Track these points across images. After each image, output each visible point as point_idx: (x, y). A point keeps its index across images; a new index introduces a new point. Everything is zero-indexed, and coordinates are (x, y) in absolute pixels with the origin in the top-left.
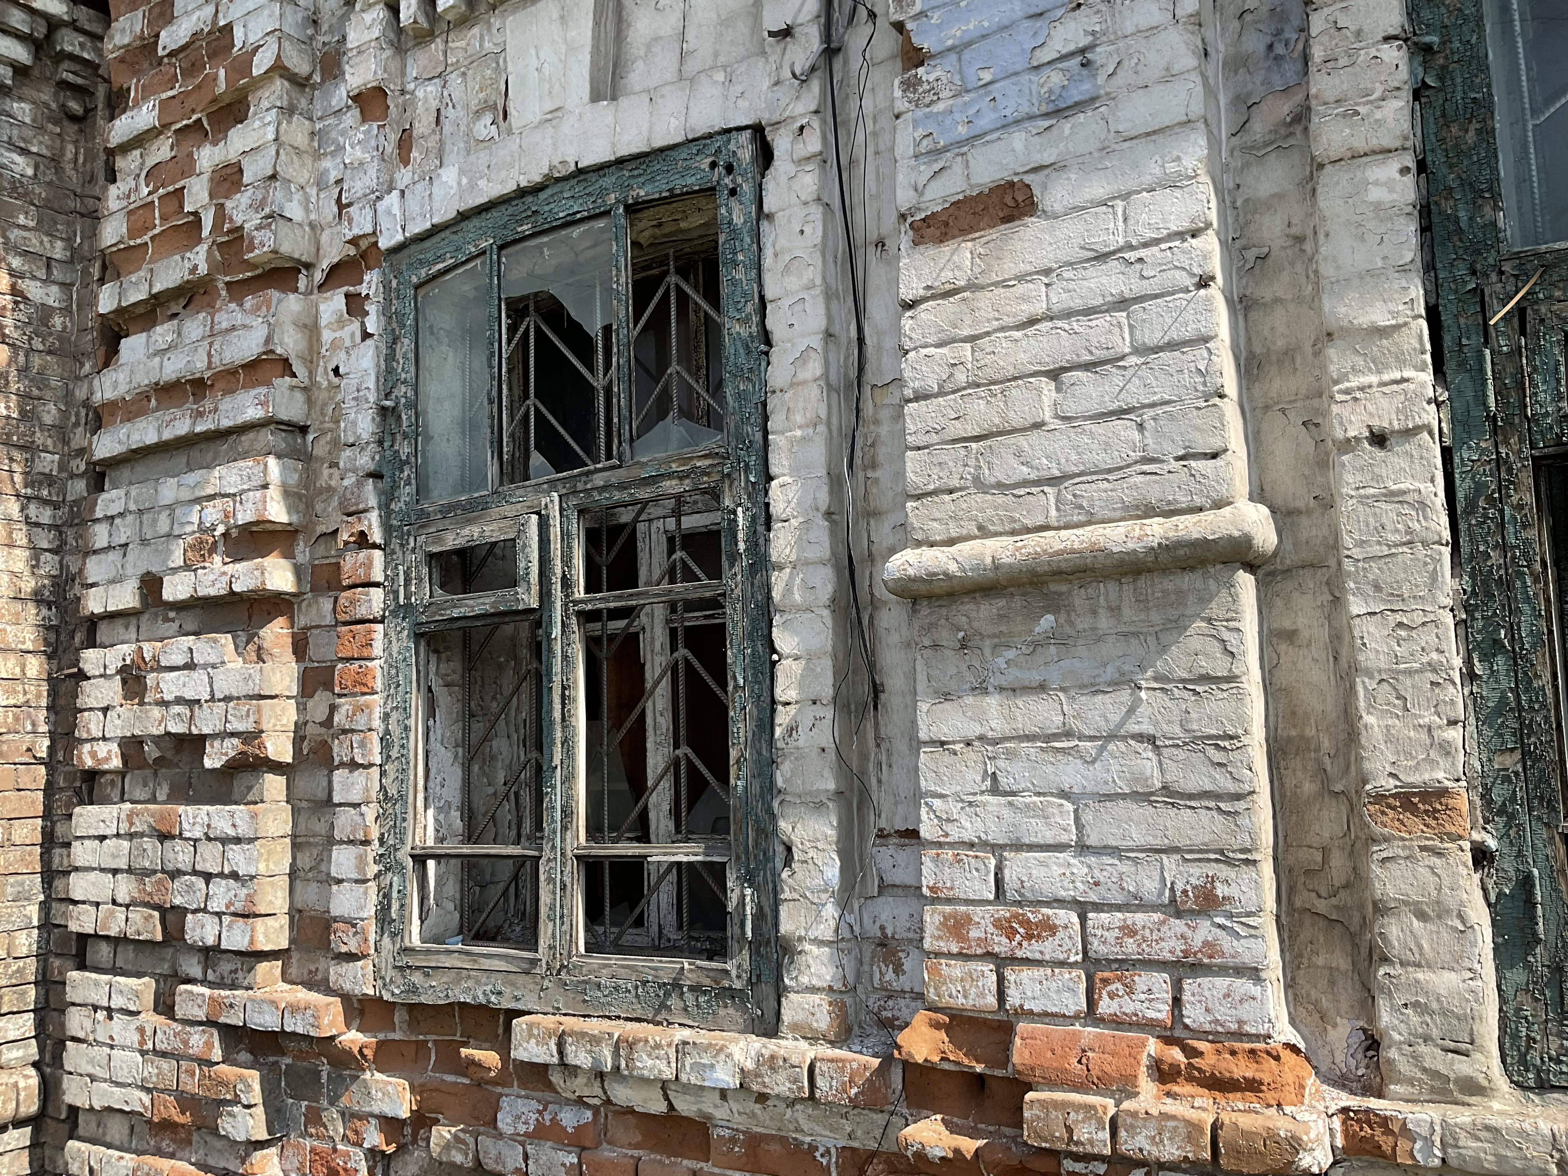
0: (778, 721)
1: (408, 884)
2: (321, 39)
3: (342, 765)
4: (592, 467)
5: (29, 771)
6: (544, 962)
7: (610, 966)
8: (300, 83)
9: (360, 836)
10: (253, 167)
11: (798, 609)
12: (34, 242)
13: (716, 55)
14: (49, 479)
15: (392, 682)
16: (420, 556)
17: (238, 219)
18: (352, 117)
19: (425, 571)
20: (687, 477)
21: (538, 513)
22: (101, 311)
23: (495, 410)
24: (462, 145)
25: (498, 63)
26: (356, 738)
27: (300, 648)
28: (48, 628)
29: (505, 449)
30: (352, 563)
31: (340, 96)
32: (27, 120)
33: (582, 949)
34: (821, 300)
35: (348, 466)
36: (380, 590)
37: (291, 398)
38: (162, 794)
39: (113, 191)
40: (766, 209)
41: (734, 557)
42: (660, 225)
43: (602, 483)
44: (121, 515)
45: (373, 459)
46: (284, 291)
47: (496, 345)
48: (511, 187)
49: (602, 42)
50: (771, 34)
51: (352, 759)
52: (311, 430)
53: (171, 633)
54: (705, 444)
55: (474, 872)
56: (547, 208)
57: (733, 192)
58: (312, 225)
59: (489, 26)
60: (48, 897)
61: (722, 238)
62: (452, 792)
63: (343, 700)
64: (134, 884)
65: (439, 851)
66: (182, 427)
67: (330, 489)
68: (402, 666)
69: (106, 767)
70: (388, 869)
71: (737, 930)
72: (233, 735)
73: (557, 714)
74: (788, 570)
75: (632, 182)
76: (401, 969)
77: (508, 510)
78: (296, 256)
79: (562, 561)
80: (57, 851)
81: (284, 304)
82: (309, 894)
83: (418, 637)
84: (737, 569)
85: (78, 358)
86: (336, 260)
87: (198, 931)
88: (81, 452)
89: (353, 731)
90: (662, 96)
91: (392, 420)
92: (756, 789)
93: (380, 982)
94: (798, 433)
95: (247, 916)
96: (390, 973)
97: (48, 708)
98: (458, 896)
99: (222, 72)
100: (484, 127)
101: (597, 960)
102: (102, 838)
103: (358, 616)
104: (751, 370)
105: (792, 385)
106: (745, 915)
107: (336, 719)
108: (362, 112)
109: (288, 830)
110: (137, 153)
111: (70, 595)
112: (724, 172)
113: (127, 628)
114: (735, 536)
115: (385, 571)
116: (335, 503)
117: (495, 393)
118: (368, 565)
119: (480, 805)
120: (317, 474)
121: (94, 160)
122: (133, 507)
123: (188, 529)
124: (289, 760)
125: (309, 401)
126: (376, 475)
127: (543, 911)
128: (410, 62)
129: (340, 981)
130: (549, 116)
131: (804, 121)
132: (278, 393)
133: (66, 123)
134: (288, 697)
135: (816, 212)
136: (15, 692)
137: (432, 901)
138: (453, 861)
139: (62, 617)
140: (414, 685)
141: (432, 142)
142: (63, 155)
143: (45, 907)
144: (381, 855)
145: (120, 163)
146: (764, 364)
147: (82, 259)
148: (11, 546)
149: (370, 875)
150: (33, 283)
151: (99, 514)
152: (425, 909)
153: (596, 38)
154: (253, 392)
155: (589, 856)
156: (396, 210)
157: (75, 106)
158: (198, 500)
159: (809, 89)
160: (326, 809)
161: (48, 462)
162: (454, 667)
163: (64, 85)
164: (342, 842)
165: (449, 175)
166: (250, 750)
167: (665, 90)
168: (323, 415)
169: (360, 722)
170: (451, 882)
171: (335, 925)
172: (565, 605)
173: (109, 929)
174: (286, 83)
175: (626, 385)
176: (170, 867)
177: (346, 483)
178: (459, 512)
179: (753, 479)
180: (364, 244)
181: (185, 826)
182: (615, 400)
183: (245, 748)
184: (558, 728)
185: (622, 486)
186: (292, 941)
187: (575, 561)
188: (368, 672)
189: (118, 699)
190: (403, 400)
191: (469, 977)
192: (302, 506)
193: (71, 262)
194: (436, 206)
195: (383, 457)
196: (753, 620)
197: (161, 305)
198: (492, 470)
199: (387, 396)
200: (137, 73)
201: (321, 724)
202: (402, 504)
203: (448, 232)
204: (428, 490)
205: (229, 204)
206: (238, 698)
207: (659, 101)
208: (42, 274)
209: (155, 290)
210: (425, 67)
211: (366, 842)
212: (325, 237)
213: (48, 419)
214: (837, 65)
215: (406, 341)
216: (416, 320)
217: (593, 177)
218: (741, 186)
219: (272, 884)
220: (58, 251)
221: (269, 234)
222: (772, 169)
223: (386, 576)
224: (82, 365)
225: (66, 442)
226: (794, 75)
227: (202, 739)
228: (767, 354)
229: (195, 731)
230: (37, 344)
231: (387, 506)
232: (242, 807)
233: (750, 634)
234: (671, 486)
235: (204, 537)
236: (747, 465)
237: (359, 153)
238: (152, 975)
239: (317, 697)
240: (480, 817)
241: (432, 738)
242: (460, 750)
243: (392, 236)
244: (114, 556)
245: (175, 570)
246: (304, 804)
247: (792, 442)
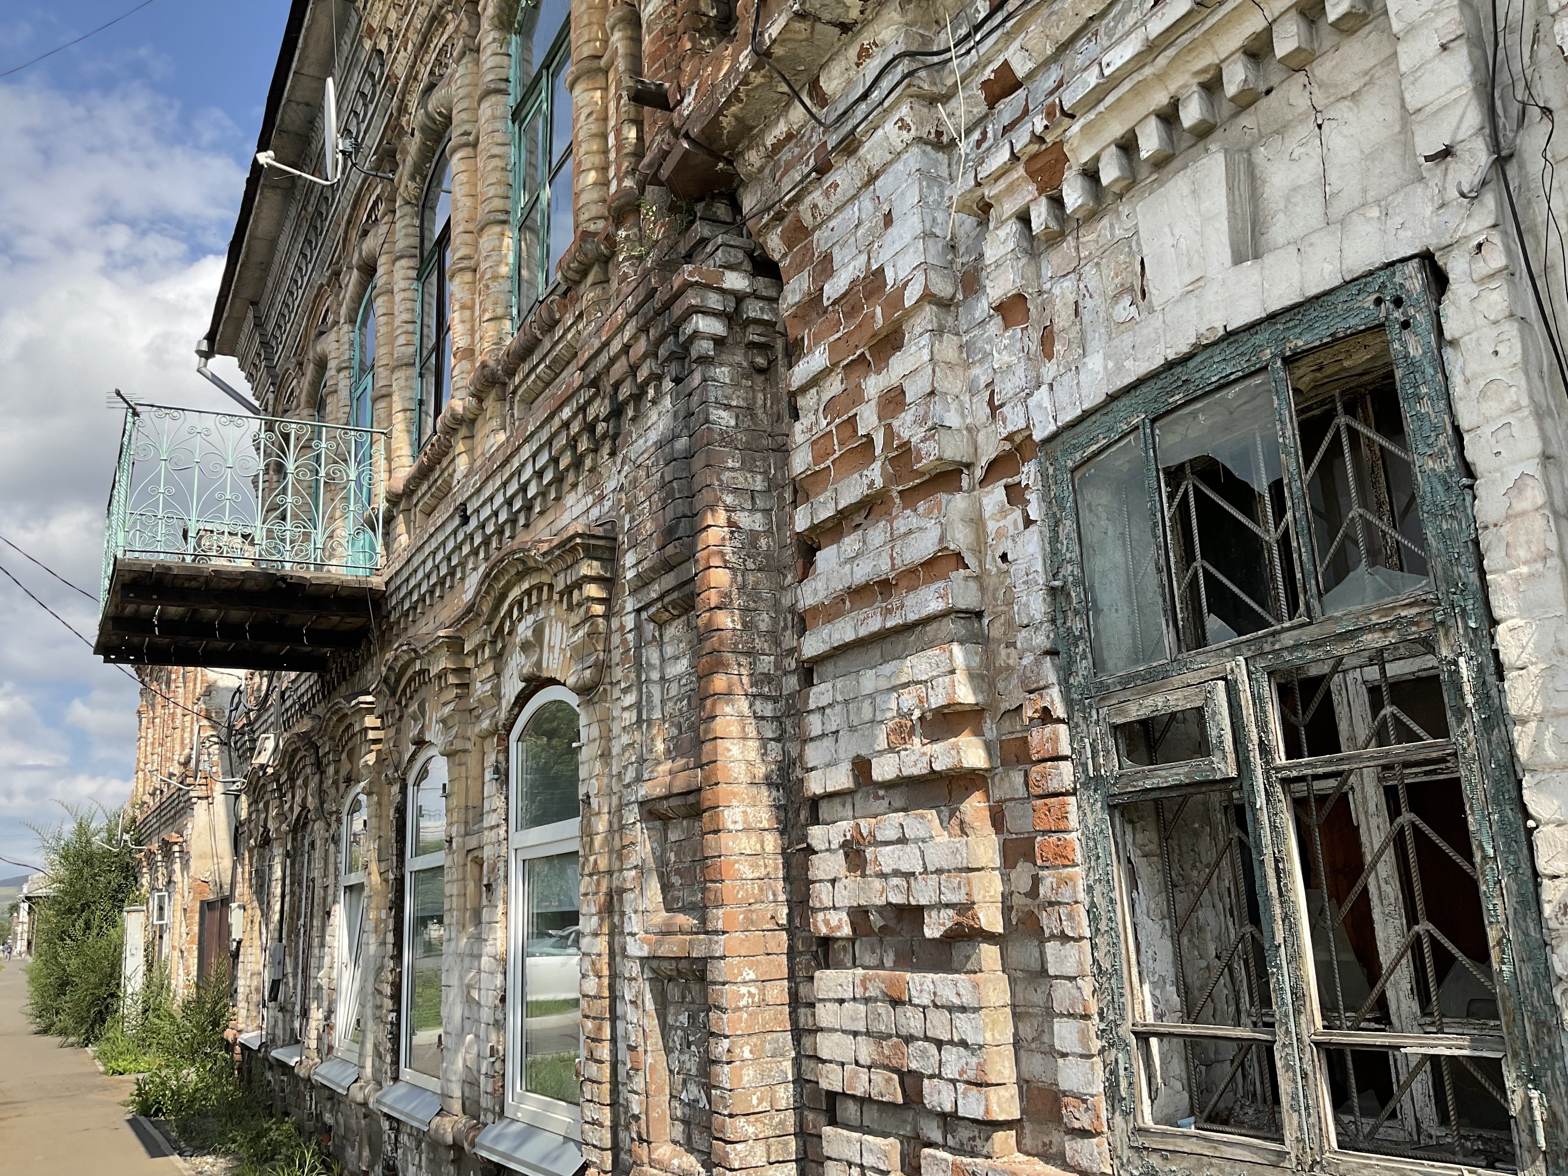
0: (1545, 897)
1: (1134, 1062)
2: (959, 261)
3: (1053, 937)
4: (1278, 627)
5: (774, 937)
6: (1293, 1155)
7: (1372, 1166)
8: (945, 304)
9: (1080, 1010)
10: (913, 388)
11: (1553, 767)
12: (741, 480)
13: (1365, 191)
14: (768, 678)
15: (1092, 856)
16: (1104, 728)
17: (905, 436)
18: (995, 325)
19: (1111, 742)
20: (1391, 628)
21: (1224, 679)
22: (798, 530)
23: (1165, 578)
24: (1103, 330)
25: (1130, 247)
26: (1063, 910)
27: (997, 820)
28: (778, 808)
29: (1179, 616)
30: (1038, 737)
31: (982, 307)
32: (727, 381)
33: (1335, 1145)
34: (1531, 423)
35: (1025, 646)
36: (1069, 763)
37: (967, 587)
38: (889, 961)
39: (798, 427)
40: (1448, 335)
41: (1462, 712)
42: (1320, 369)
43: (1292, 643)
44: (830, 705)
45: (1048, 637)
46: (951, 493)
47: (1159, 515)
48: (1159, 361)
49: (1238, 206)
50: (1427, 159)
51: (1063, 932)
52: (986, 614)
53: (882, 809)
54: (1408, 590)
55: (1198, 1050)
56: (1197, 375)
57: (1405, 325)
58: (969, 429)
59: (1118, 213)
60: (798, 1053)
61: (1399, 374)
62: (1165, 966)
63: (1046, 873)
64: (873, 1047)
65: (1162, 1030)
66: (874, 625)
67: (1008, 668)
68: (1100, 838)
69: (839, 934)
70: (1111, 1045)
71: (1526, 1138)
72: (947, 906)
73: (1273, 889)
74: (1533, 724)
75: (1287, 334)
76: (1137, 1149)
77: (1191, 677)
78: (958, 459)
79: (1257, 726)
80: (802, 1011)
81: (952, 504)
82: (1035, 1065)
83: (1111, 808)
84: (1467, 725)
85: (781, 571)
86: (993, 456)
87: (936, 1097)
88: (791, 651)
89: (1059, 903)
90: (1311, 245)
91: (1061, 599)
92: (1527, 974)
93: (1116, 1161)
94: (1524, 570)
95: (979, 1085)
96: (1126, 1154)
97: (784, 879)
98: (1184, 1075)
99: (879, 310)
100: (1124, 310)
101: (1353, 1159)
102: (841, 1001)
103: (1051, 790)
104: (1454, 507)
105: (1508, 518)
106: (1534, 1121)
107: (1042, 891)
108: (1004, 318)
109: (1008, 999)
110: (813, 391)
111: (793, 777)
112: (1392, 306)
113: (844, 806)
114: (1461, 689)
115: (1071, 745)
116: (1015, 680)
117: (1162, 562)
118: (1055, 739)
119: (1195, 981)
120: (995, 654)
121: (779, 402)
122: (839, 698)
123: (889, 715)
124: (1001, 930)
125: (982, 589)
126: (1053, 653)
127: (1284, 1099)
128: (1044, 264)
129: (1077, 1157)
130: (1190, 288)
131: (1481, 239)
132: (955, 586)
133: (755, 376)
134: (993, 869)
135: (1511, 330)
136: (758, 866)
137: (1159, 1080)
138: (1175, 1040)
139: (788, 798)
140: (1114, 857)
141: (1074, 333)
142: (755, 403)
143: (797, 1063)
144: (1103, 1031)
145: (801, 402)
146: (1469, 499)
147: (778, 486)
148: (745, 738)
149: (1095, 1051)
150: (742, 514)
151: (812, 706)
152: (1154, 1088)
153: (1231, 203)
154: (934, 587)
155: (1329, 1043)
156: (1047, 403)
157: (760, 361)
158: (894, 689)
159: (1481, 204)
160: (1041, 980)
161: (766, 663)
162: (1150, 837)
163: (751, 345)
164: (1062, 1015)
165: (1095, 363)
166: (964, 921)
167: (1314, 238)
168: (996, 599)
169: (1066, 895)
170: (1175, 1061)
171: (1066, 1099)
172: (1267, 773)
173: (855, 1089)
174: (934, 308)
175: (1307, 539)
176: (904, 1032)
177: (1025, 662)
178: (1139, 682)
179: (1473, 625)
180: (1018, 439)
181: (914, 993)
182: (1295, 556)
183: (961, 919)
184: (1276, 903)
185: (1315, 644)
186: (1023, 1112)
187: (1271, 726)
188: (1067, 844)
189: (843, 872)
190: (1071, 579)
191: (1211, 1164)
192: (985, 687)
193: (769, 490)
194: (1084, 392)
195: (1057, 635)
196: (1496, 782)
197: (845, 518)
198: (1169, 639)
199: (1055, 576)
200: (807, 324)
201: (1026, 895)
202: (1080, 678)
203: (1098, 415)
204: (1103, 662)
205: (896, 423)
206: (949, 871)
207: (1308, 249)
208: (748, 505)
209: (840, 507)
210: (1059, 266)
211: (1086, 1017)
212: (981, 437)
213: (763, 627)
214: (1512, 170)
215: (1068, 523)
216: (1075, 501)
217: (1245, 336)
218: (1414, 317)
219: (999, 1053)
220: (759, 483)
221: (933, 444)
222: (1449, 294)
223: (1073, 749)
224: (785, 576)
225: (778, 644)
226: (1463, 195)
227: (919, 910)
228: (1471, 487)
229: (913, 902)
230: (750, 565)
231: (1066, 681)
232: (963, 976)
233: (1495, 799)
234: (1373, 640)
235: (903, 721)
236: (1463, 610)
237: (1006, 358)
238: (897, 1136)
239: (1018, 868)
240: (1196, 993)
241: (1138, 911)
242: (1167, 922)
243: (1045, 428)
244: (828, 742)
245: (881, 753)
246: (1019, 974)
247: (1517, 580)
